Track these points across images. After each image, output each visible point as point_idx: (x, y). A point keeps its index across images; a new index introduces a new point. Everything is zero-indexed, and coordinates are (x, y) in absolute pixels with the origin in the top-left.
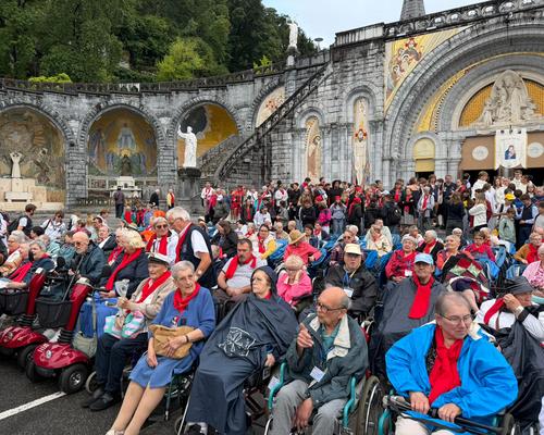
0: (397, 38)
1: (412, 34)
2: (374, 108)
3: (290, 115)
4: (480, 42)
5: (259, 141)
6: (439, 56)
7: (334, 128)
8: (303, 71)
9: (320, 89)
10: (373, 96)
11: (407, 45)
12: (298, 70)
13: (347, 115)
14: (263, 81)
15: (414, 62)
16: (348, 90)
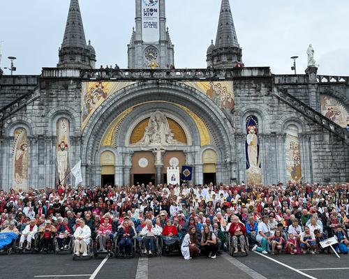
0: (90, 81)
1: (100, 79)
2: (74, 127)
4: (143, 93)
6: (118, 97)
7: (42, 140)
8: (7, 88)
9: (29, 107)
10: (73, 119)
11: (97, 86)
13: (52, 129)
15: (102, 99)
16: (53, 111)
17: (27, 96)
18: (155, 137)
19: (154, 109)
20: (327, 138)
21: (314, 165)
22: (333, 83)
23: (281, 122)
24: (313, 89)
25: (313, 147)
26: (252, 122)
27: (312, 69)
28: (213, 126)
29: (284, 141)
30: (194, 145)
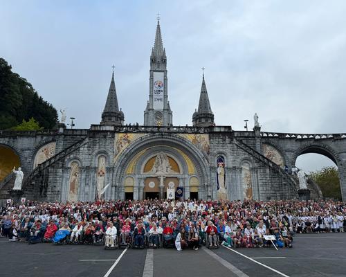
0: (120, 133)
1: (126, 132)
2: (109, 162)
3: (62, 160)
4: (153, 140)
5: (40, 172)
6: (137, 143)
7: (88, 169)
8: (68, 137)
9: (81, 149)
10: (108, 156)
11: (124, 136)
12: (65, 135)
13: (95, 163)
14: (42, 138)
15: (127, 144)
16: (96, 151)
17: (80, 142)
18: (159, 168)
19: (159, 151)
20: (268, 171)
21: (261, 188)
22: (271, 137)
23: (239, 160)
24: (258, 140)
25: (259, 176)
26: (221, 160)
27: (257, 128)
28: (197, 162)
29: (241, 172)
30: (184, 174)
